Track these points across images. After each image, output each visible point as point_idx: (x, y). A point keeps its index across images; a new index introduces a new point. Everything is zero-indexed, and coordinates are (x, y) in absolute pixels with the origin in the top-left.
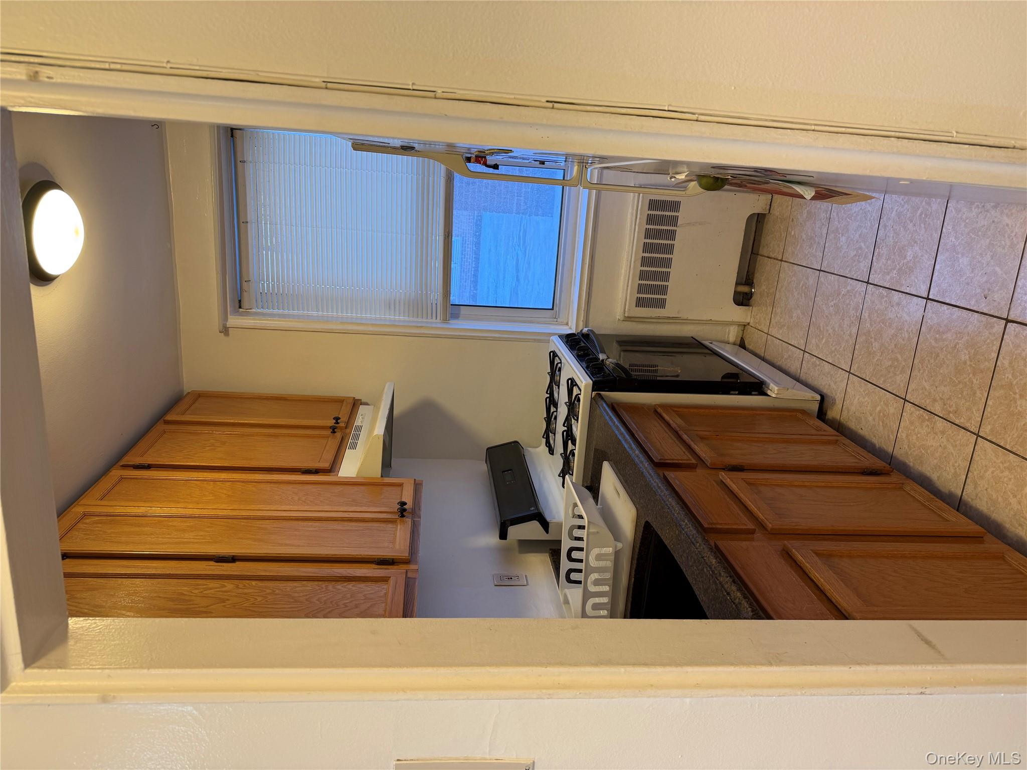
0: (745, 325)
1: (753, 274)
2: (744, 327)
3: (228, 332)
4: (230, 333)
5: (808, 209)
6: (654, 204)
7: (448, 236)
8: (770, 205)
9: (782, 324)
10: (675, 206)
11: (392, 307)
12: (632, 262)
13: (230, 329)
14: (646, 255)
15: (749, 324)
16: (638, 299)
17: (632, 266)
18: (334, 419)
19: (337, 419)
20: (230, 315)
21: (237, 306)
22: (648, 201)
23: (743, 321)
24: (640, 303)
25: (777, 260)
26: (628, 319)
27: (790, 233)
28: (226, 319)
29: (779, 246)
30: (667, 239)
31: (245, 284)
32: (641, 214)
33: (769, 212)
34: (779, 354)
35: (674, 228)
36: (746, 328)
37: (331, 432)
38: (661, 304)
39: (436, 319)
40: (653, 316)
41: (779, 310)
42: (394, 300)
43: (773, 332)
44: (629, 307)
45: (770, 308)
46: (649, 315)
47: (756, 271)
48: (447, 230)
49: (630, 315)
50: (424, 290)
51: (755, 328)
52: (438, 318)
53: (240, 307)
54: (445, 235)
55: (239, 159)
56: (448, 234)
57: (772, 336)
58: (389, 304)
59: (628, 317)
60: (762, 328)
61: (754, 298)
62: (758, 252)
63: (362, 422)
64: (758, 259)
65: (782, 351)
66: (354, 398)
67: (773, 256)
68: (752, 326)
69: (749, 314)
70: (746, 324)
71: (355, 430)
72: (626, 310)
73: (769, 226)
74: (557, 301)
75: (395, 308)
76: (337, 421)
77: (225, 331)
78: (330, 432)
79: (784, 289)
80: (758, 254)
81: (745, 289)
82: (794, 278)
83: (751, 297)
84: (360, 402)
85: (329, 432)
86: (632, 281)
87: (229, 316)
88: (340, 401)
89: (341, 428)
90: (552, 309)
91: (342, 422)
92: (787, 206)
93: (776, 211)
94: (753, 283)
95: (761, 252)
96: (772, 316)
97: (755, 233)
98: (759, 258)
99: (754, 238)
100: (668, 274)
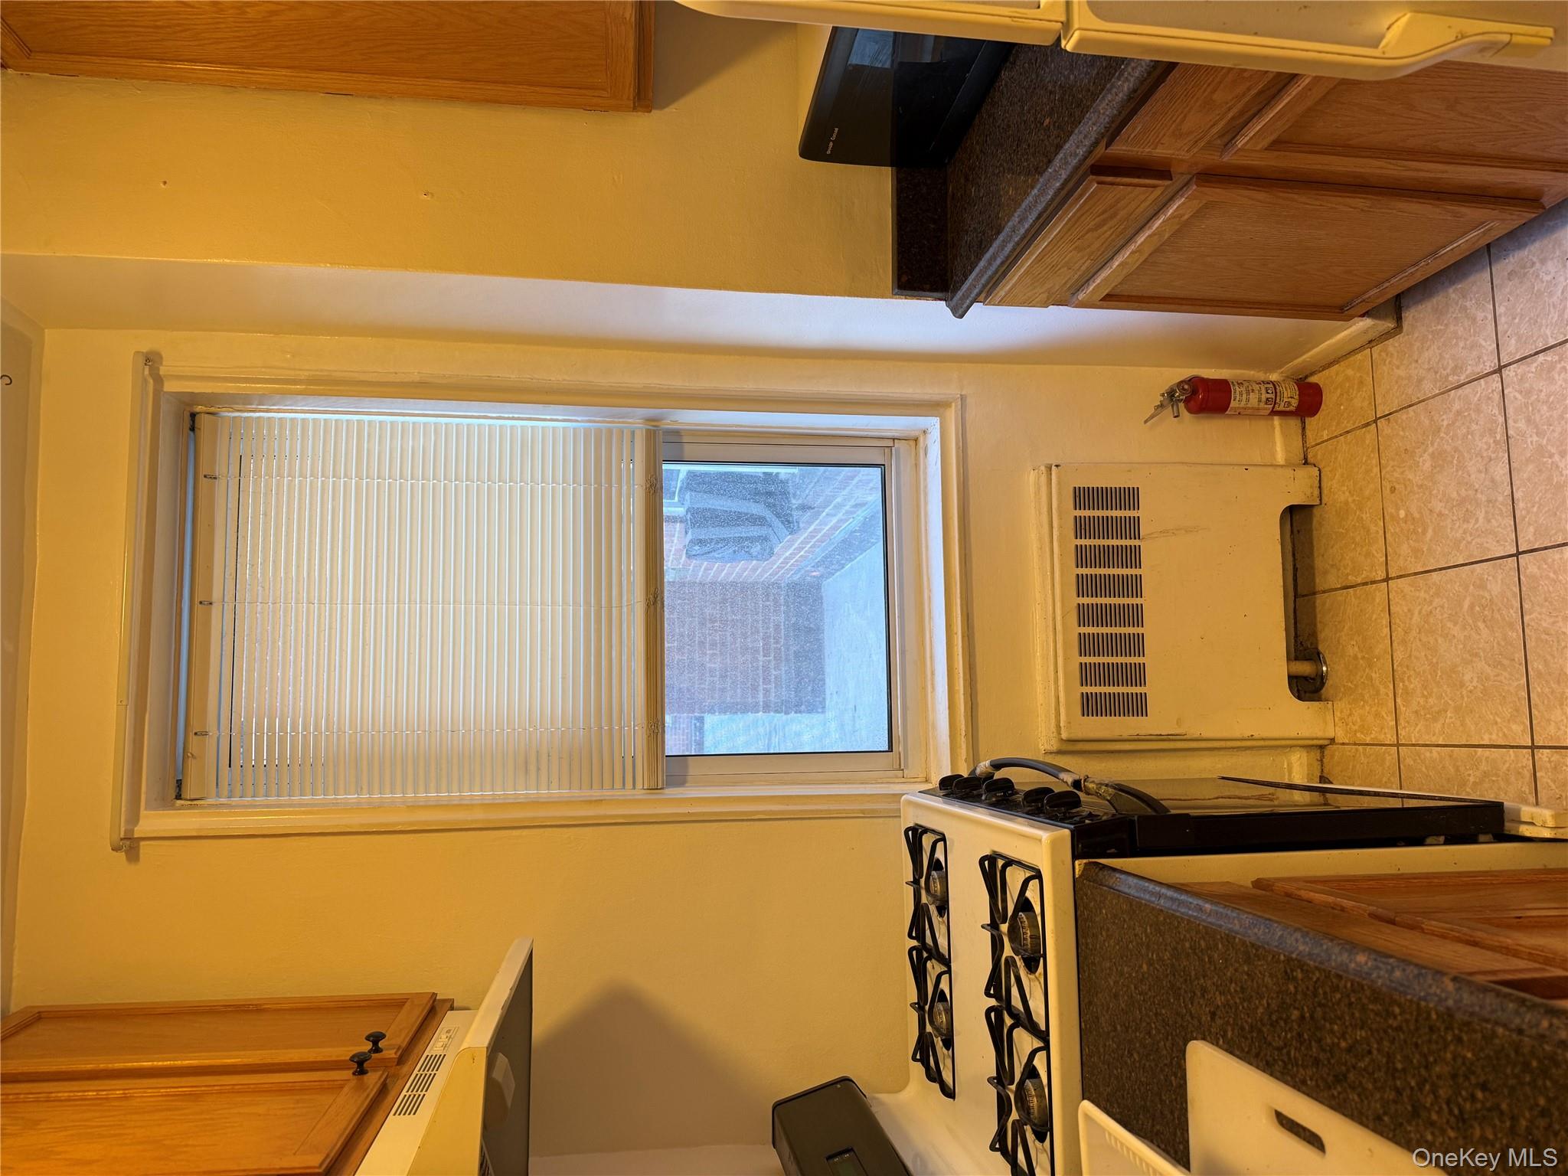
0: (1322, 747)
1: (1314, 634)
2: (1322, 753)
3: (139, 850)
4: (141, 856)
5: (1431, 450)
6: (1084, 497)
7: (655, 603)
8: (1320, 487)
9: (1436, 709)
10: (1129, 497)
11: (533, 768)
12: (1059, 618)
13: (142, 843)
14: (1086, 600)
15: (1332, 741)
16: (1086, 699)
17: (1059, 627)
18: (368, 1038)
19: (376, 1039)
20: (146, 809)
21: (173, 793)
22: (1072, 490)
23: (1320, 734)
24: (1091, 706)
25: (1373, 582)
26: (1071, 747)
27: (1395, 518)
28: (134, 818)
29: (1368, 554)
30: (1124, 565)
31: (194, 741)
32: (1060, 518)
33: (1321, 500)
34: (1448, 780)
35: (1136, 542)
36: (1326, 752)
37: (354, 1074)
38: (1137, 706)
39: (634, 787)
40: (1125, 736)
41: (1415, 684)
42: (538, 752)
43: (1413, 732)
44: (1067, 715)
45: (1386, 687)
46: (1116, 734)
47: (1319, 625)
48: (652, 589)
49: (1073, 736)
50: (603, 724)
51: (1355, 744)
52: (639, 785)
53: (179, 797)
54: (647, 599)
55: (204, 469)
56: (655, 598)
57: (1413, 745)
58: (526, 763)
59: (1069, 741)
60: (1376, 738)
61: (1329, 683)
62: (1314, 588)
63: (445, 1046)
64: (1318, 602)
65: (1457, 769)
66: (435, 995)
67: (1359, 580)
68: (1343, 744)
69: (1329, 717)
70: (1326, 742)
71: (424, 1068)
72: (1062, 724)
73: (1326, 527)
74: (898, 731)
75: (538, 769)
76: (375, 1043)
77: (129, 846)
78: (351, 1072)
79: (1414, 633)
80: (1314, 593)
81: (1305, 668)
82: (1437, 602)
83: (1323, 684)
84: (448, 1005)
85: (347, 1074)
86: (1066, 659)
87: (143, 812)
88: (395, 1004)
89: (384, 1064)
90: (891, 749)
91: (390, 1047)
92: (1368, 471)
93: (1338, 492)
94: (1319, 654)
95: (1319, 587)
96: (1399, 700)
97: (1294, 555)
98: (1319, 599)
99: (1294, 565)
100: (1140, 638)
